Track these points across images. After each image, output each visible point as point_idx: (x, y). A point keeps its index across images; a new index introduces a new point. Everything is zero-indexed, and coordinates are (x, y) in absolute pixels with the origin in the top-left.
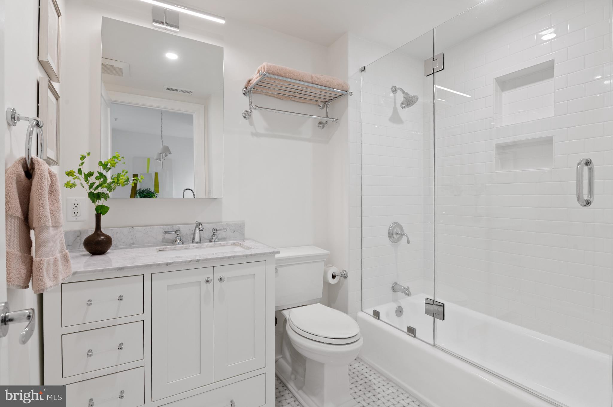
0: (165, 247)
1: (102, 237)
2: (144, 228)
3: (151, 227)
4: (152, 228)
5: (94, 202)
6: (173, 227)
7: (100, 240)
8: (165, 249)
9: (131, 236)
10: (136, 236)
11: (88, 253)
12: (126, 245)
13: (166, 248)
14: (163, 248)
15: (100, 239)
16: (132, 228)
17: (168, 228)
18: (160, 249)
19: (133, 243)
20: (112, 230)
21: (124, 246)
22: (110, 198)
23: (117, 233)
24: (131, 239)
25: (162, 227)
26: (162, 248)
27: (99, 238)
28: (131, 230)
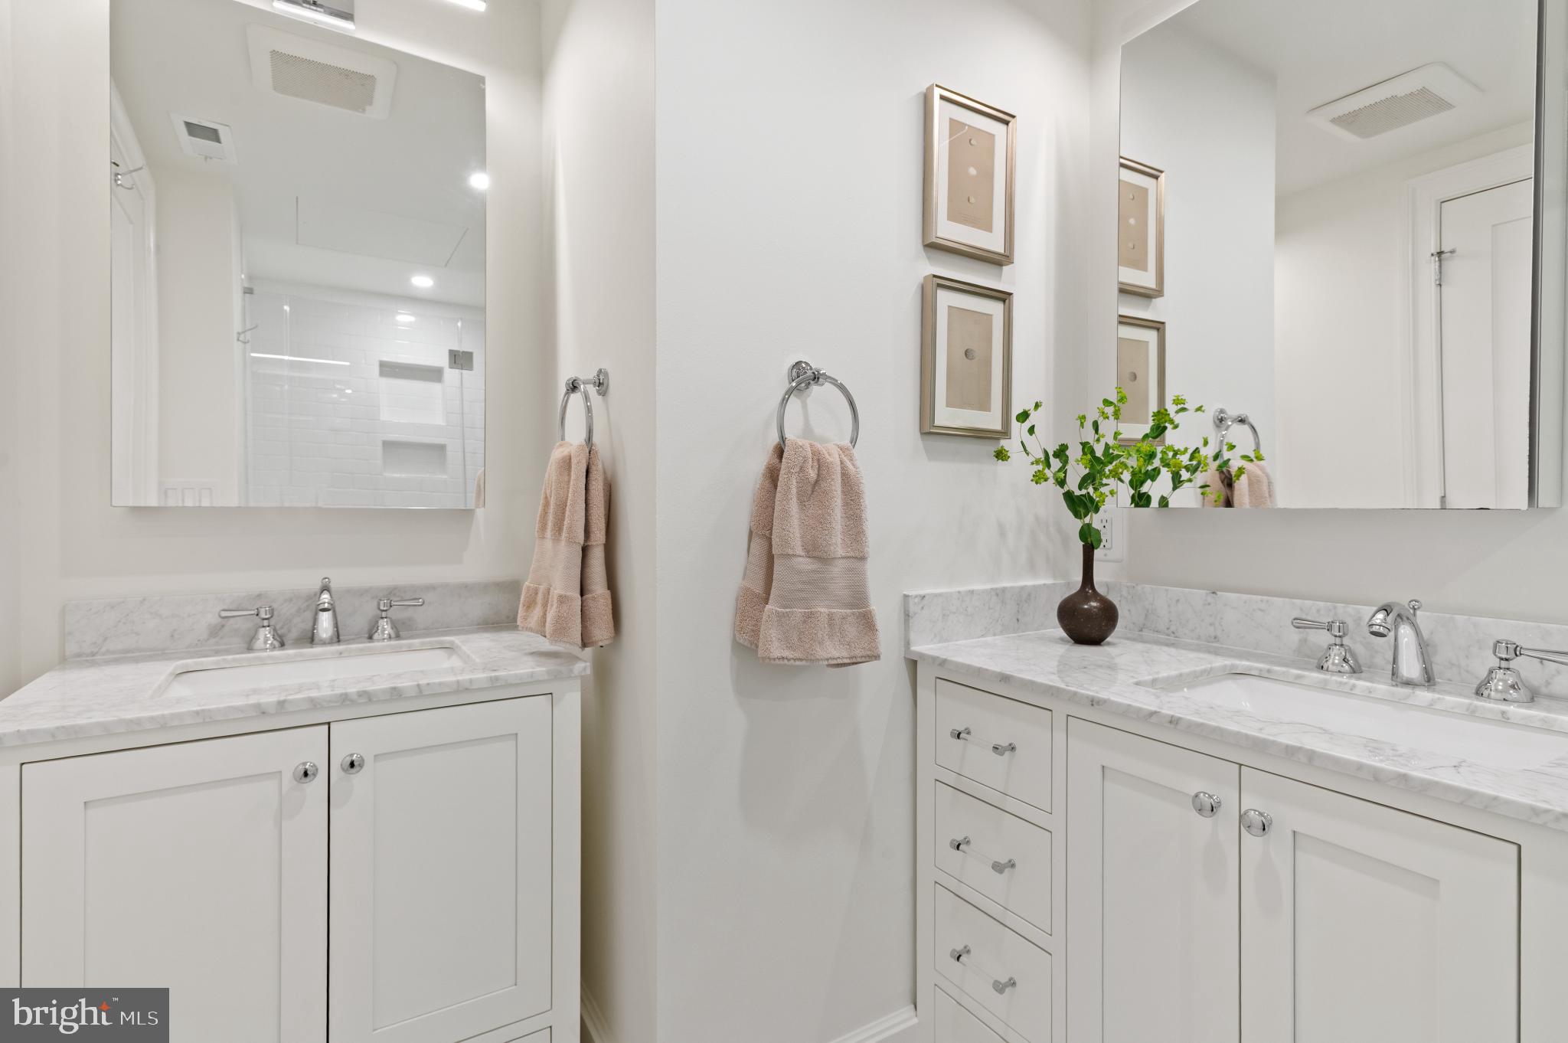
0: (1267, 667)
1: (1094, 604)
2: (1245, 597)
3: (1265, 598)
4: (1268, 601)
5: (1077, 515)
6: (1335, 608)
7: (1086, 609)
8: (1266, 675)
9: (1211, 616)
10: (1222, 619)
11: (1064, 634)
12: (1199, 638)
13: (1269, 671)
14: (1261, 670)
15: (1086, 607)
16: (1213, 593)
17: (1318, 611)
18: (1251, 668)
19: (1215, 638)
20: (1167, 590)
21: (1193, 641)
22: (1170, 506)
23: (1178, 601)
24: (1211, 625)
25: (1298, 602)
26: (1257, 669)
27: (1083, 605)
28: (1210, 599)
